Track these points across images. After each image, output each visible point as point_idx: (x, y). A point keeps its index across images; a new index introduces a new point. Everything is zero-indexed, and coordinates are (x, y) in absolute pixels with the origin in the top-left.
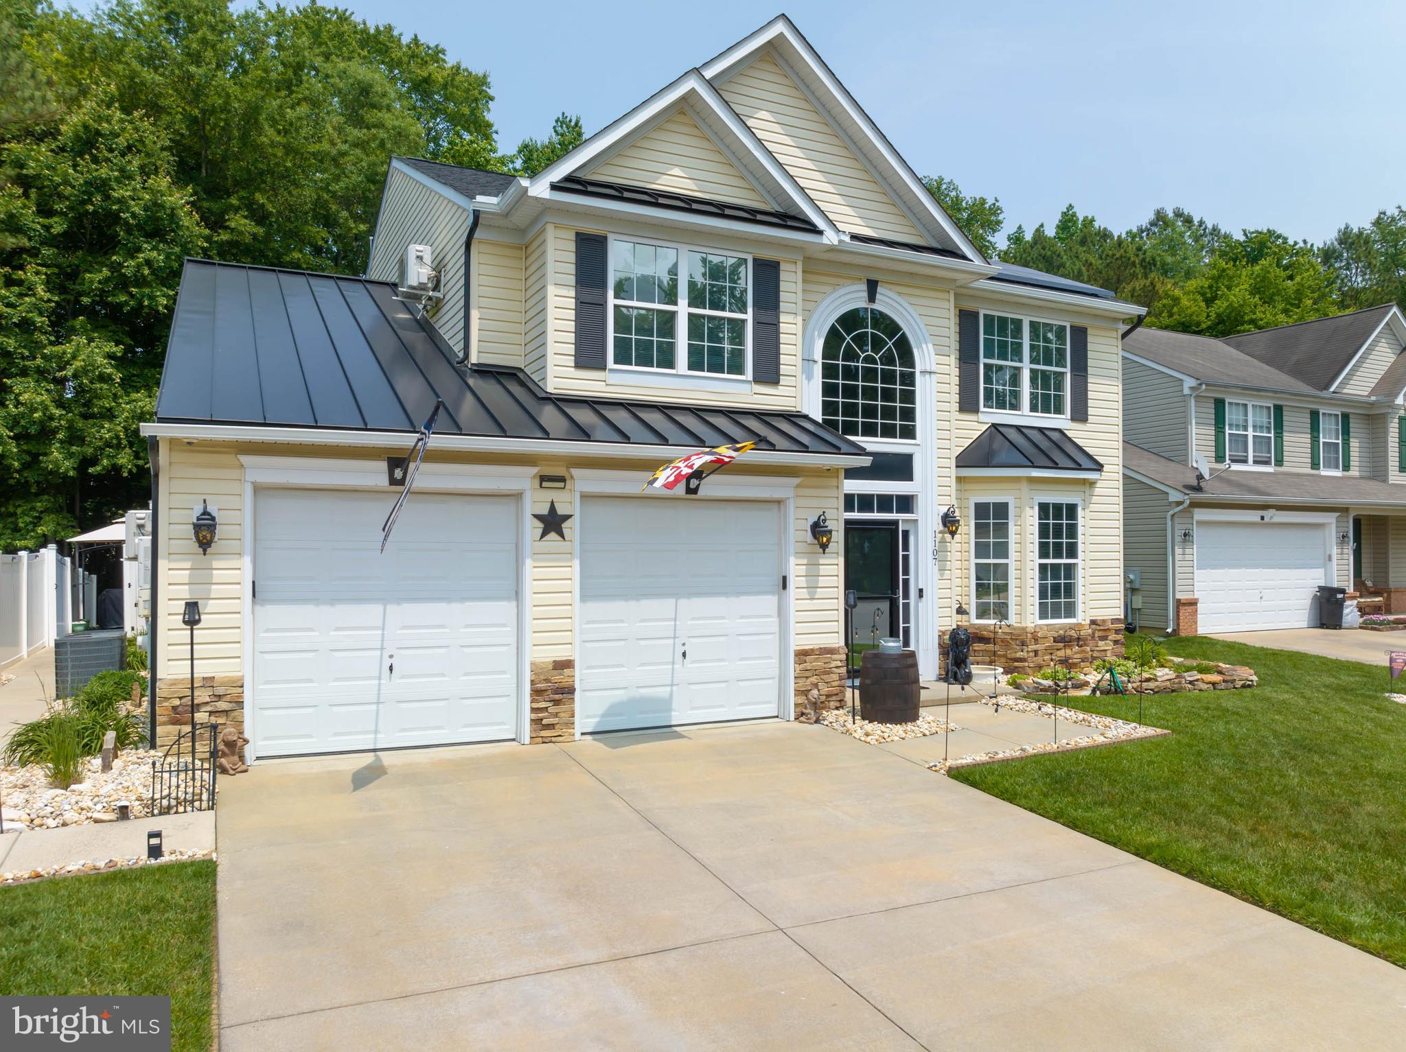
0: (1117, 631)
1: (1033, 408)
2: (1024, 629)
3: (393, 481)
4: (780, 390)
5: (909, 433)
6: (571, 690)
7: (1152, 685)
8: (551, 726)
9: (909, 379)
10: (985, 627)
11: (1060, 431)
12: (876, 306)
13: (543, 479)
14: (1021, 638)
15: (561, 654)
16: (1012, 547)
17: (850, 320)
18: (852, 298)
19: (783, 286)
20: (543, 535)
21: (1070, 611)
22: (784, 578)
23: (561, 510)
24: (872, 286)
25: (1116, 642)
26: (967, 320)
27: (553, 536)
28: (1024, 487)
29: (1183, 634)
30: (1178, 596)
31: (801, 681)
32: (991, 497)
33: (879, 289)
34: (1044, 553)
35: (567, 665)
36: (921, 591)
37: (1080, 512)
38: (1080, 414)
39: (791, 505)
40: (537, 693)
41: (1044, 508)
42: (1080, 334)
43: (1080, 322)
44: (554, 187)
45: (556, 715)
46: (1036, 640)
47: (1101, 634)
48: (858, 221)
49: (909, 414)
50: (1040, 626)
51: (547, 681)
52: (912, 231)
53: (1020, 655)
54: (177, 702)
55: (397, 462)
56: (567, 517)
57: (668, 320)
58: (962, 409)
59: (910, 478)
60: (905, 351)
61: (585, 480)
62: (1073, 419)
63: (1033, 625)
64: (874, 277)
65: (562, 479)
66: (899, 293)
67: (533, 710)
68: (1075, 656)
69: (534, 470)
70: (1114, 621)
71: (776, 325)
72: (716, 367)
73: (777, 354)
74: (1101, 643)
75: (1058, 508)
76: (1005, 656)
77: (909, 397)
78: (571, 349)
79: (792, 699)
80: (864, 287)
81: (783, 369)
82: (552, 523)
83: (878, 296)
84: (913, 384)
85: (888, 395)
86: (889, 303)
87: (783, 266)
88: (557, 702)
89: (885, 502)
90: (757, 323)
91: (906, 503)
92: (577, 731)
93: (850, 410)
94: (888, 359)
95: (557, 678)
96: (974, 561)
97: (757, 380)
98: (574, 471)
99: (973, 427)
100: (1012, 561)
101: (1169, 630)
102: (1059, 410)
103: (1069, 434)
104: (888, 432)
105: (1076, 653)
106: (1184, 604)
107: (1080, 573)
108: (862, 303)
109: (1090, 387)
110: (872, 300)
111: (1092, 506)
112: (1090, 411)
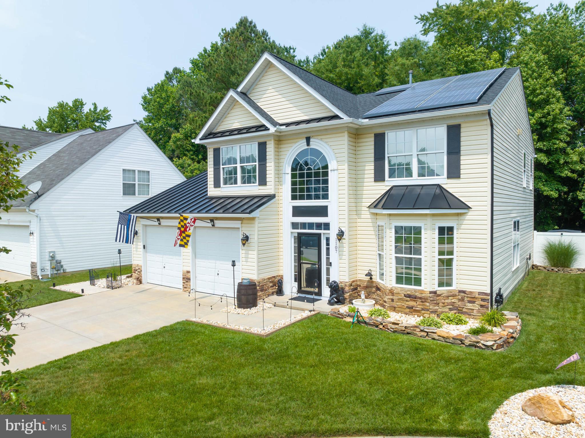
0: (483, 300)
1: (420, 175)
4: (267, 187)
5: (326, 197)
6: (189, 279)
8: (186, 288)
11: (438, 185)
15: (188, 269)
16: (384, 247)
19: (267, 150)
24: (308, 140)
26: (379, 137)
32: (381, 222)
33: (311, 140)
35: (189, 272)
36: (331, 263)
38: (454, 174)
39: (240, 230)
40: (183, 278)
42: (455, 129)
46: (392, 294)
47: (469, 299)
48: (302, 115)
49: (326, 189)
50: (395, 288)
51: (185, 276)
54: (134, 269)
58: (376, 181)
59: (326, 216)
60: (324, 163)
62: (449, 177)
63: (391, 286)
64: (308, 136)
67: (183, 283)
68: (418, 306)
70: (480, 293)
71: (265, 164)
72: (249, 182)
73: (266, 174)
77: (326, 182)
78: (213, 183)
80: (305, 141)
81: (268, 180)
83: (311, 143)
84: (327, 176)
86: (316, 144)
87: (268, 143)
88: (187, 282)
89: (319, 226)
90: (259, 165)
91: (327, 226)
93: (301, 190)
94: (317, 167)
95: (187, 275)
96: (378, 252)
97: (260, 185)
99: (382, 188)
100: (384, 254)
103: (444, 186)
104: (317, 197)
105: (419, 305)
108: (306, 147)
109: (462, 158)
110: (308, 144)
111: (463, 227)
112: (462, 172)
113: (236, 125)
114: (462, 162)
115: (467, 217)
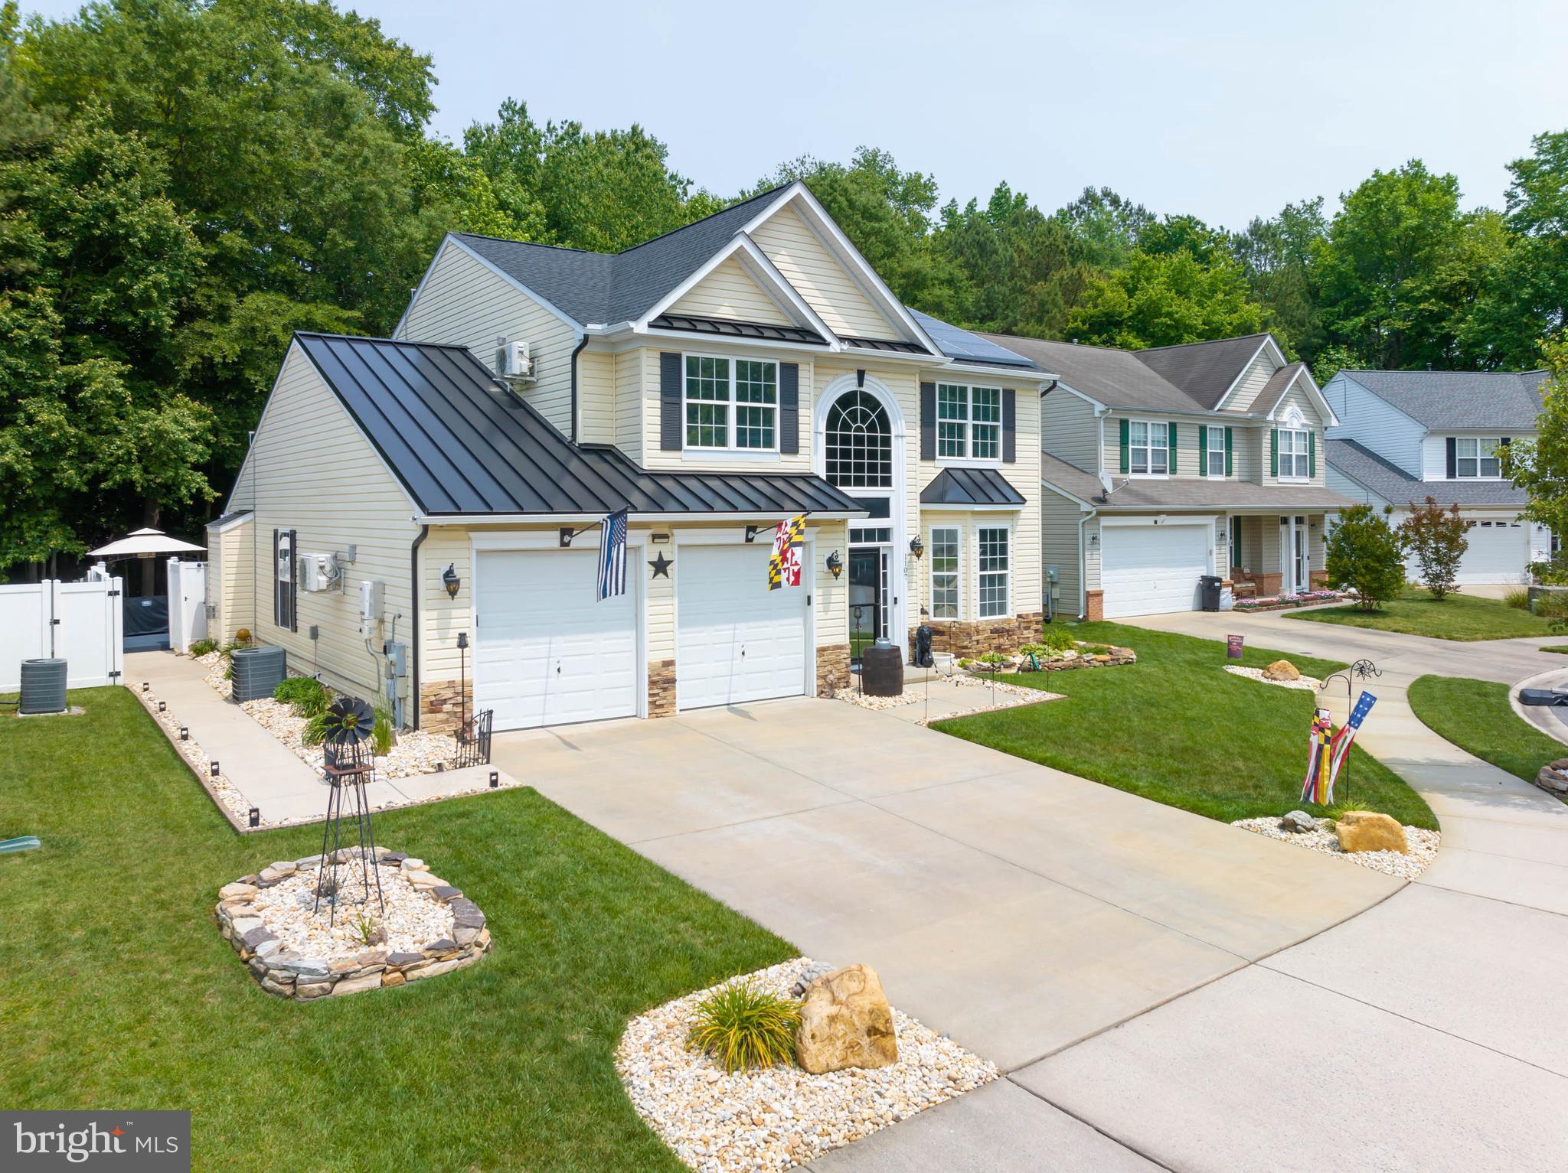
0: (1037, 623)
1: (975, 455)
2: (969, 624)
3: (563, 544)
4: (798, 458)
5: (886, 482)
6: (673, 681)
7: (1059, 664)
8: (661, 706)
9: (886, 442)
10: (940, 624)
11: (995, 471)
12: (863, 389)
13: (654, 537)
14: (967, 631)
15: (668, 657)
16: (960, 563)
17: (846, 400)
18: (847, 384)
19: (801, 381)
20: (655, 575)
21: (1002, 609)
22: (809, 598)
23: (666, 558)
24: (861, 374)
25: (1036, 631)
26: (927, 389)
27: (661, 575)
28: (969, 517)
29: (1091, 619)
30: (1088, 589)
31: (821, 671)
32: (945, 525)
33: (866, 377)
34: (983, 567)
35: (668, 664)
36: (896, 599)
37: (1009, 535)
38: (1010, 457)
39: (814, 546)
40: (652, 683)
41: (983, 533)
42: (1010, 395)
43: (1010, 386)
44: (651, 326)
45: (664, 698)
46: (978, 632)
47: (1025, 625)
49: (887, 468)
50: (981, 622)
51: (659, 675)
52: (888, 330)
53: (965, 643)
54: (433, 698)
55: (566, 531)
56: (670, 562)
57: (722, 411)
58: (923, 458)
59: (888, 516)
60: (884, 423)
61: (681, 537)
62: (1005, 461)
63: (975, 621)
64: (862, 368)
65: (666, 536)
66: (880, 378)
67: (650, 695)
68: (1006, 643)
69: (650, 532)
70: (1035, 615)
71: (796, 411)
72: (755, 444)
73: (797, 431)
74: (1025, 632)
75: (993, 532)
76: (955, 645)
77: (887, 455)
78: (658, 437)
79: (815, 682)
80: (855, 375)
81: (801, 443)
82: (660, 566)
83: (865, 382)
84: (889, 445)
85: (872, 455)
86: (873, 386)
87: (800, 367)
88: (665, 689)
89: (870, 534)
90: (783, 410)
91: (884, 534)
92: (678, 707)
93: (845, 467)
94: (872, 428)
95: (664, 673)
96: (932, 573)
97: (784, 451)
98: (675, 531)
99: (931, 471)
100: (960, 572)
101: (1081, 617)
102: (994, 455)
103: (1000, 473)
104: (873, 482)
105: (1006, 641)
106: (1092, 595)
107: (1009, 580)
108: (854, 387)
109: (1017, 436)
110: (861, 384)
111: (1019, 528)
112: (1017, 454)
113: (726, 312)
114: (1017, 441)
115: (1022, 515)
